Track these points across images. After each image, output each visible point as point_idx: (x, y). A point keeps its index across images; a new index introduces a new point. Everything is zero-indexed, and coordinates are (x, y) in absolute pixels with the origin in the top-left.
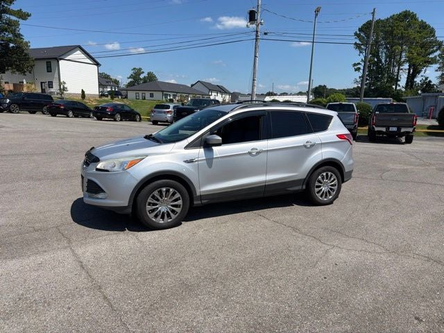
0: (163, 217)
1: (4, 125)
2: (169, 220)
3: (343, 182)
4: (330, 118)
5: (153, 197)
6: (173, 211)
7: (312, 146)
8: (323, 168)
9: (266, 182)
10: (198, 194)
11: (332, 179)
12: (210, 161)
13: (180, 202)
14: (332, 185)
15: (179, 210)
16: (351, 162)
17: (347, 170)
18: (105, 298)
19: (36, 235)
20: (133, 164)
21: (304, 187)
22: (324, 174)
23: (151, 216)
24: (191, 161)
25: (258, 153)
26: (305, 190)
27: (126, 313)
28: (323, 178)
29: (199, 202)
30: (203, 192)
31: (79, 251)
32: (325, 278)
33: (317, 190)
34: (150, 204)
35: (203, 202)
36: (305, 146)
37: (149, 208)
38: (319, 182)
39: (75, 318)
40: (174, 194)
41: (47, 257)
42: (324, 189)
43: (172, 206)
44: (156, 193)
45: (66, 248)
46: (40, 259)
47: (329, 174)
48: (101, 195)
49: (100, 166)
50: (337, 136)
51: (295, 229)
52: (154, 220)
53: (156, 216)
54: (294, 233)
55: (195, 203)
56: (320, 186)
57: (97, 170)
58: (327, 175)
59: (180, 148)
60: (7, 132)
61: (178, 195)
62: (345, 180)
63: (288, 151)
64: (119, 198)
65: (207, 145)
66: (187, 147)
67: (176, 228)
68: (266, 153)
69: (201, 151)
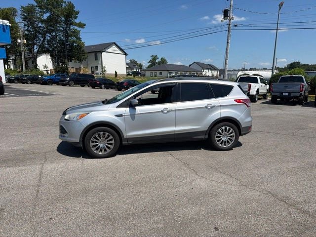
0: (101, 151)
1: (60, 93)
2: (106, 153)
3: (240, 135)
4: (231, 88)
5: (95, 138)
6: (109, 148)
7: (212, 107)
8: (222, 124)
9: (175, 131)
10: (125, 137)
11: (231, 132)
12: (133, 116)
13: (113, 142)
14: (230, 137)
15: (112, 147)
16: (249, 119)
17: (243, 126)
18: (38, 191)
19: (32, 156)
20: (82, 117)
21: (207, 137)
22: (223, 128)
23: (93, 149)
24: (121, 116)
25: (168, 112)
26: (208, 139)
27: (41, 200)
28: (222, 131)
29: (127, 143)
30: (129, 136)
31: (46, 166)
32: (176, 196)
33: (217, 139)
34: (93, 142)
35: (129, 142)
36: (206, 107)
37: (92, 144)
38: (219, 133)
39: (15, 199)
40: (108, 136)
41: (28, 168)
42: (224, 139)
43: (108, 144)
44: (96, 135)
45: (40, 164)
46: (23, 168)
47: (228, 128)
48: (66, 135)
49: (66, 117)
50: (236, 100)
52: (95, 152)
53: (97, 149)
55: (123, 143)
56: (220, 137)
57: (65, 120)
58: (226, 129)
59: (114, 107)
60: (58, 98)
61: (111, 137)
62: (242, 133)
63: (195, 110)
64: (74, 137)
65: (131, 105)
66: (118, 107)
67: (110, 158)
68: (174, 112)
69: (128, 109)
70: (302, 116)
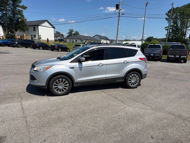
0: (60, 91)
1: (13, 52)
2: (63, 92)
3: (142, 79)
4: (136, 51)
5: (56, 83)
6: (65, 89)
7: (127, 63)
8: (132, 72)
9: (106, 77)
10: (76, 82)
11: (137, 77)
12: (81, 68)
13: (68, 85)
14: (136, 80)
15: (67, 88)
16: (146, 70)
17: (143, 73)
18: (26, 121)
19: (10, 96)
20: (47, 68)
21: (124, 80)
22: (133, 75)
23: (55, 90)
24: (73, 68)
25: (102, 65)
26: (124, 82)
27: (32, 127)
28: (132, 77)
29: (76, 85)
30: (79, 81)
31: (24, 103)
32: (119, 118)
33: (129, 82)
34: (55, 85)
35: (78, 85)
36: (124, 63)
37: (54, 87)
38: (130, 78)
39: (12, 128)
40: (65, 81)
41: (11, 104)
42: (133, 81)
43: (64, 86)
44: (57, 81)
45: (19, 101)
46: (8, 105)
47: (135, 75)
48: (35, 81)
49: (35, 69)
50: (139, 59)
51: (115, 98)
52: (56, 92)
53: (57, 90)
54: (114, 100)
55: (74, 85)
56: (131, 80)
57: (34, 71)
58: (134, 75)
59: (68, 62)
60: (13, 55)
61: (67, 82)
62: (143, 78)
63: (116, 65)
64: (42, 82)
65: (79, 61)
66: (71, 62)
67: (66, 96)
68: (106, 66)
69: (77, 64)
70: (163, 67)
